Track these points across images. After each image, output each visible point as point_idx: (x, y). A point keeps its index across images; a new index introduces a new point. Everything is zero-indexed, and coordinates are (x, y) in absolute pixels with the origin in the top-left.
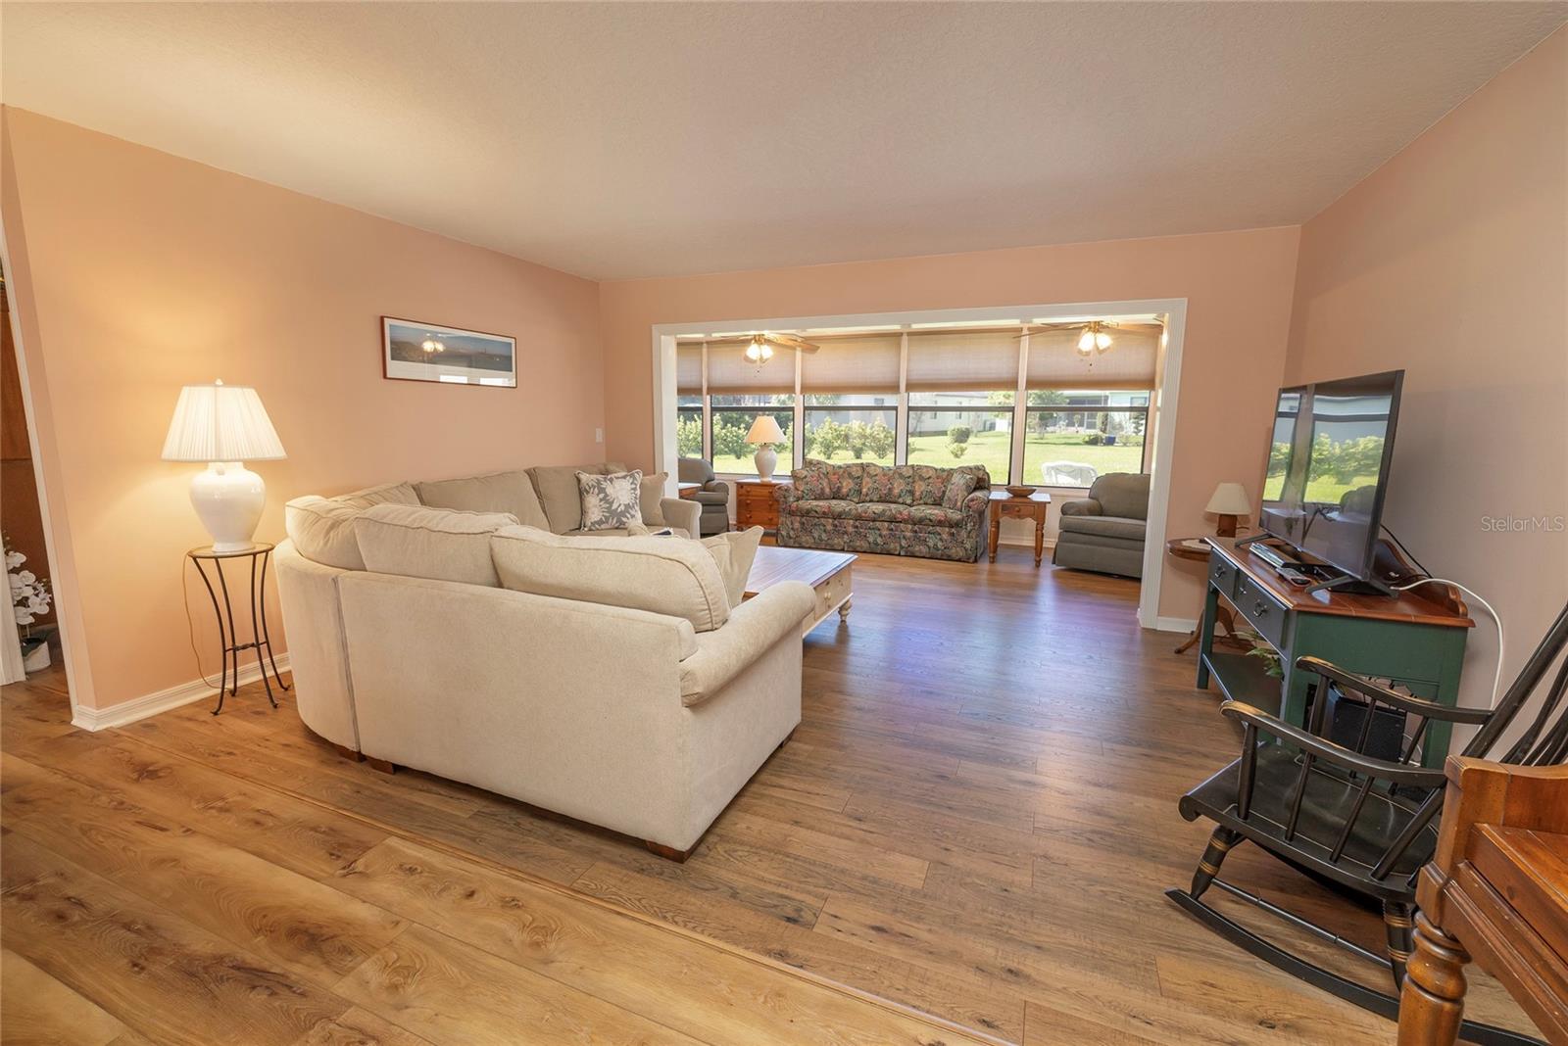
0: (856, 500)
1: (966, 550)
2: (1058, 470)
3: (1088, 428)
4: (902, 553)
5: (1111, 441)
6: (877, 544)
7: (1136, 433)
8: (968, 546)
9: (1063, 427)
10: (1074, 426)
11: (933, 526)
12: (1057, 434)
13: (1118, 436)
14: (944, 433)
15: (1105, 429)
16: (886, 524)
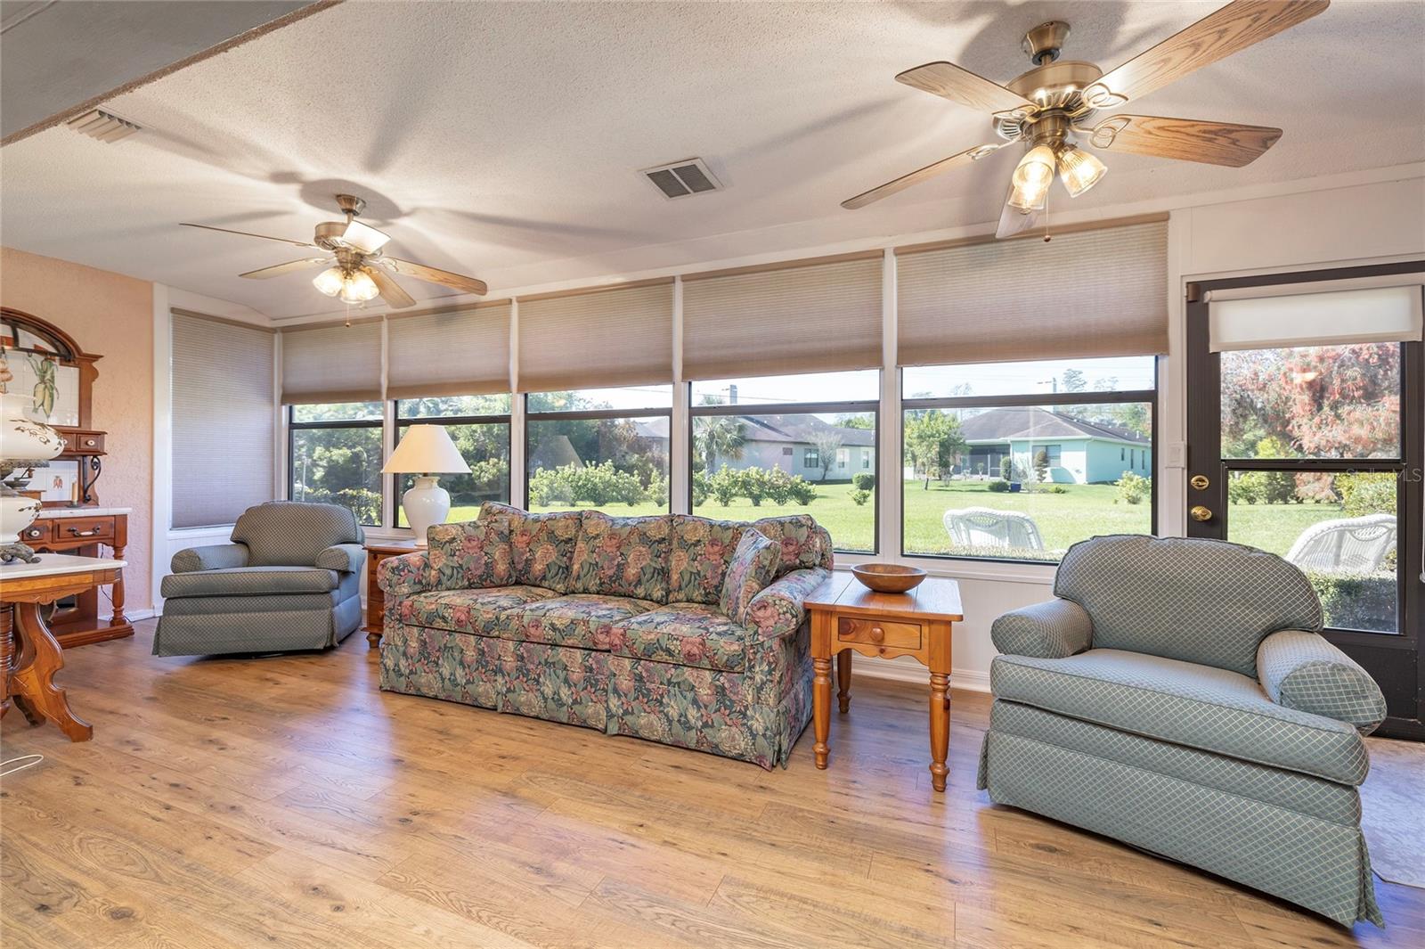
0: (560, 587)
1: (754, 736)
2: (970, 521)
3: (991, 476)
4: (613, 728)
5: (1016, 488)
6: (560, 703)
7: (1041, 480)
8: (758, 726)
9: (968, 475)
10: (978, 474)
11: (676, 666)
12: (961, 482)
13: (1023, 482)
14: (850, 481)
15: (1010, 476)
16: (578, 654)
